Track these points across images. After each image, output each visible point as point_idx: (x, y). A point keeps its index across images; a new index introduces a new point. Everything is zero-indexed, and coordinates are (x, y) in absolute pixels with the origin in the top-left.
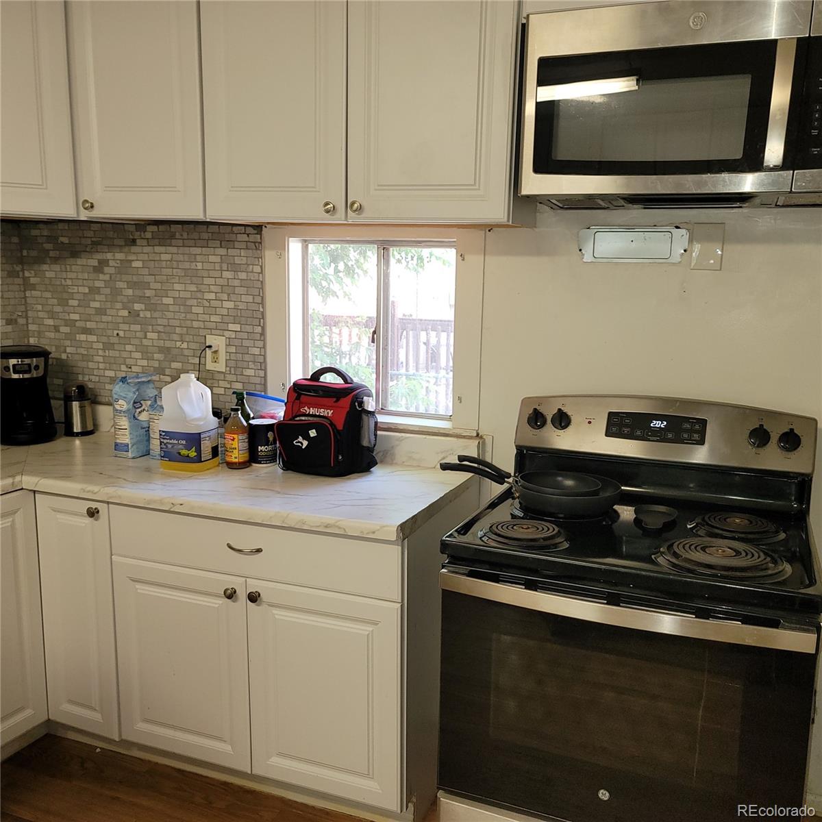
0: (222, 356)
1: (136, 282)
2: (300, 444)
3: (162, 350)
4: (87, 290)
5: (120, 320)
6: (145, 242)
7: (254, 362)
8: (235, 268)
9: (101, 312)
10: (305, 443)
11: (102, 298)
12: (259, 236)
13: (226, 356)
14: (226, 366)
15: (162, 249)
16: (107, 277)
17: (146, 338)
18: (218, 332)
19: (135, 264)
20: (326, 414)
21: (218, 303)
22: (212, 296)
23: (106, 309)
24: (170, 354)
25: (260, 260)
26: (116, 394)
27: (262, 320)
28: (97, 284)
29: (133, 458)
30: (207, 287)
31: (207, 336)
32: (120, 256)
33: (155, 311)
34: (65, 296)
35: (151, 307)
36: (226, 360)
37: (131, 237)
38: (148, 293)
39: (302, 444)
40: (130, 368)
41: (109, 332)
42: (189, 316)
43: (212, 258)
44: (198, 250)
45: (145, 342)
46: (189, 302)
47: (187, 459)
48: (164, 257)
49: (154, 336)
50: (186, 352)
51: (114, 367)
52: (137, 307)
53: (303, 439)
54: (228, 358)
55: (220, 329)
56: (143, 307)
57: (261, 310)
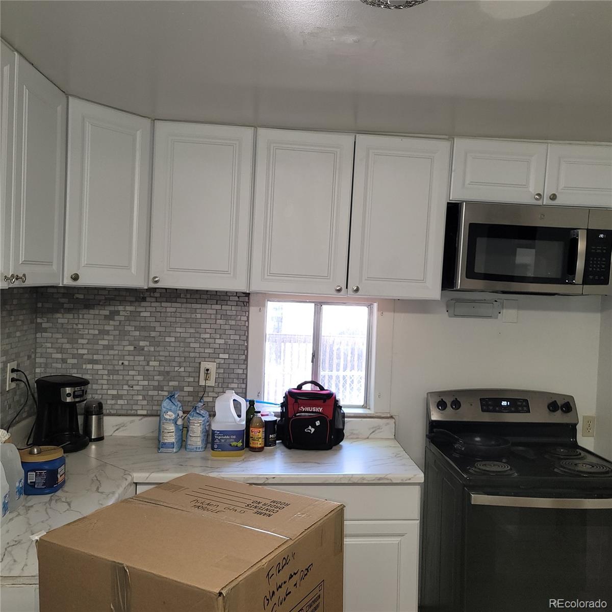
0: (213, 375)
1: (142, 327)
2: (309, 431)
3: (160, 373)
4: (97, 332)
5: (125, 353)
6: (154, 300)
7: (238, 378)
8: (226, 317)
9: (109, 347)
10: (313, 430)
11: (112, 338)
12: (247, 298)
13: (216, 375)
14: (215, 382)
15: (169, 304)
16: (117, 323)
17: (148, 365)
18: (210, 360)
19: (142, 314)
20: (317, 410)
21: (212, 341)
22: (208, 336)
23: (113, 346)
24: (168, 376)
25: (247, 313)
27: (246, 351)
28: (107, 328)
29: (176, 452)
30: (204, 330)
31: (202, 362)
32: (129, 308)
33: (158, 347)
34: (75, 336)
35: (154, 342)
36: (216, 378)
37: (142, 296)
38: (153, 334)
39: (311, 430)
40: (132, 387)
41: (116, 362)
42: (187, 349)
43: (209, 311)
44: (199, 306)
45: (147, 368)
46: (188, 340)
47: (237, 448)
48: (168, 310)
49: (157, 363)
50: (183, 374)
51: (117, 387)
52: (142, 343)
53: (312, 427)
54: (217, 377)
55: (212, 357)
56: (148, 343)
57: (246, 344)
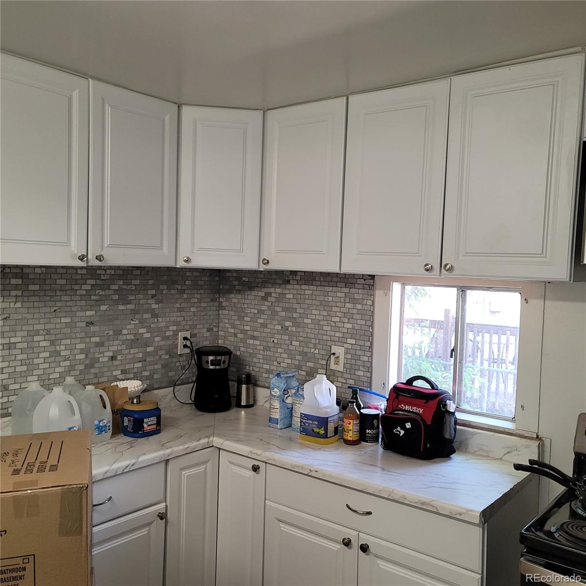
0: (342, 361)
1: (287, 308)
2: (398, 433)
3: (301, 353)
4: (256, 311)
5: (276, 332)
6: (295, 282)
7: (364, 366)
8: (354, 301)
9: (264, 326)
10: (402, 432)
11: (266, 317)
12: (372, 281)
13: (344, 360)
14: (344, 368)
15: (306, 287)
16: (270, 304)
17: (291, 344)
18: (340, 344)
19: (288, 296)
20: (418, 411)
21: (341, 325)
22: (337, 319)
23: (267, 324)
24: (306, 356)
25: (372, 296)
26: (272, 384)
27: (371, 338)
28: (263, 308)
29: (281, 429)
30: (335, 313)
31: (332, 346)
32: (279, 290)
33: (299, 327)
34: (243, 314)
35: (296, 324)
36: (344, 363)
37: (287, 278)
38: (295, 315)
39: (400, 432)
40: (280, 364)
41: (268, 340)
42: (321, 332)
43: (339, 294)
44: (331, 289)
45: (291, 347)
46: (321, 323)
47: (318, 435)
48: (307, 292)
49: (297, 343)
50: (317, 356)
51: (269, 362)
52: (287, 324)
53: (401, 429)
54: (346, 362)
55: (341, 342)
56: (291, 324)
57: (371, 330)
